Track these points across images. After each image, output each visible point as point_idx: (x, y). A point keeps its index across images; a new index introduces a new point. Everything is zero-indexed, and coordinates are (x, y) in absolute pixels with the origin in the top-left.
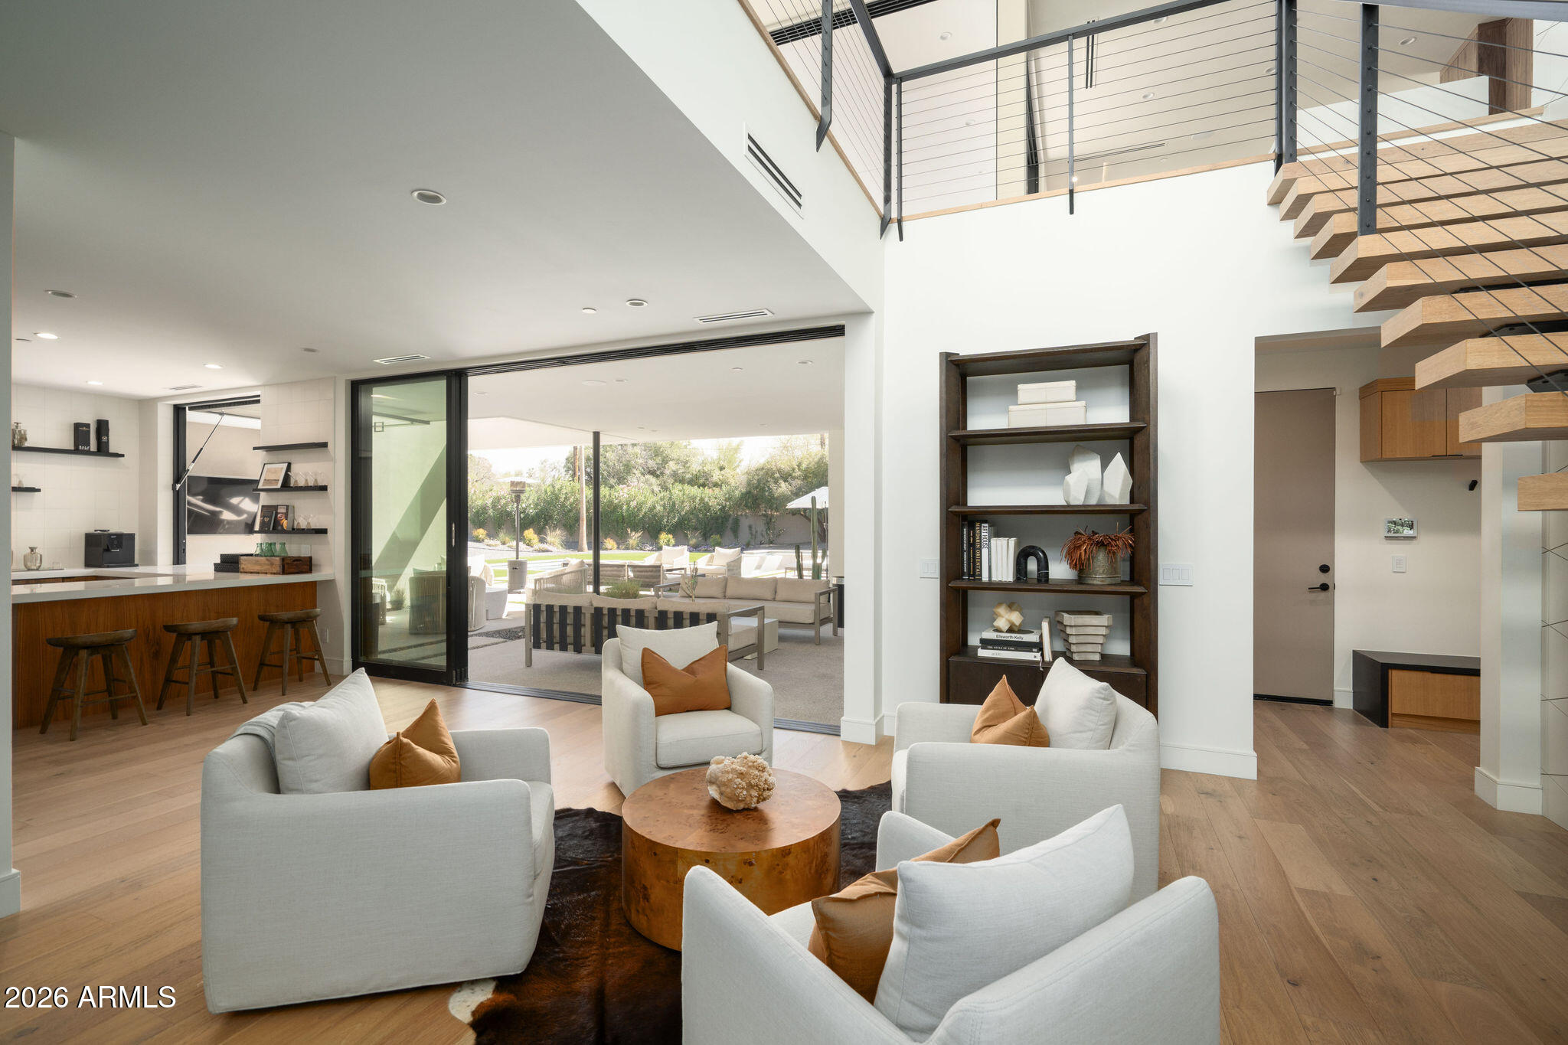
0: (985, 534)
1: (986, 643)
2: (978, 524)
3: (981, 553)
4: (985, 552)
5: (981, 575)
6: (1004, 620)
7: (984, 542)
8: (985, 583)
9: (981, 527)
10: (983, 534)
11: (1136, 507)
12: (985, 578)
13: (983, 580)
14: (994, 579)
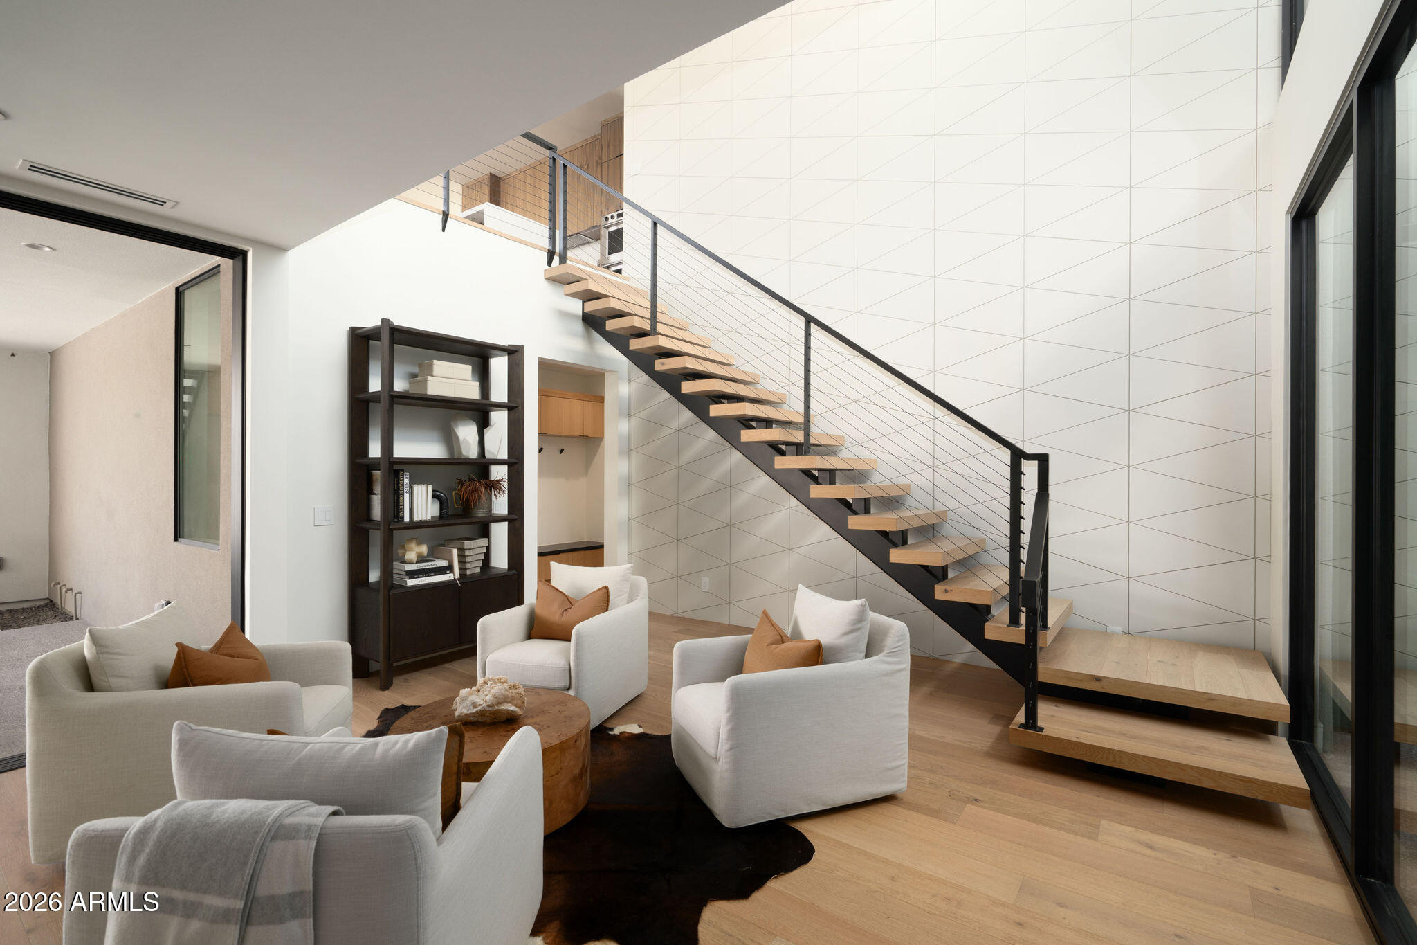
0: (406, 481)
1: (412, 574)
2: (401, 473)
3: (403, 498)
4: (407, 496)
5: (403, 517)
6: (415, 553)
7: (406, 488)
8: (407, 523)
9: (403, 475)
10: (405, 481)
11: (513, 460)
12: (407, 518)
13: (405, 520)
14: (416, 519)
